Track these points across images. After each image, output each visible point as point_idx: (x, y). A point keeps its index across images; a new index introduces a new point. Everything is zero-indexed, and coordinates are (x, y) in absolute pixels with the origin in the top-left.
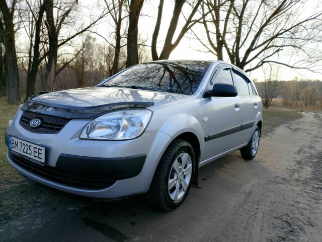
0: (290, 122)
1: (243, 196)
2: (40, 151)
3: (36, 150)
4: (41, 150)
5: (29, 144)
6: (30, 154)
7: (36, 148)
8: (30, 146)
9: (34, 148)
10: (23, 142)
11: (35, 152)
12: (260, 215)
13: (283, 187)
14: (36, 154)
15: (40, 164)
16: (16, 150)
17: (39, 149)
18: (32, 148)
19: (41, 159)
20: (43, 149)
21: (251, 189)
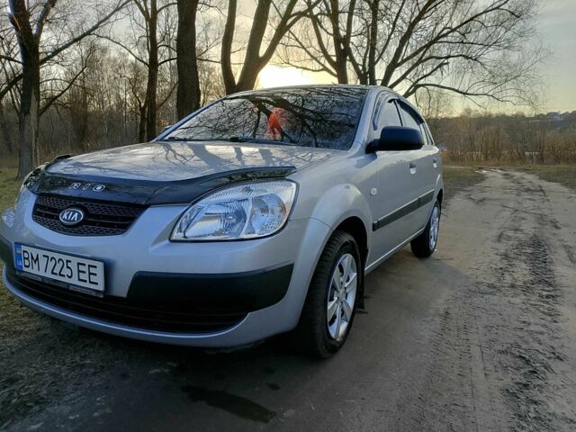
0: (469, 188)
1: (438, 319)
2: (92, 270)
3: (81, 268)
4: (95, 267)
5: (65, 258)
6: (70, 277)
7: (84, 265)
8: (68, 261)
9: (79, 264)
10: (50, 254)
11: (79, 271)
12: (475, 351)
13: (494, 299)
14: (83, 276)
15: (94, 294)
16: (35, 271)
17: (90, 266)
18: (73, 265)
19: (97, 284)
20: (100, 265)
21: (446, 307)
